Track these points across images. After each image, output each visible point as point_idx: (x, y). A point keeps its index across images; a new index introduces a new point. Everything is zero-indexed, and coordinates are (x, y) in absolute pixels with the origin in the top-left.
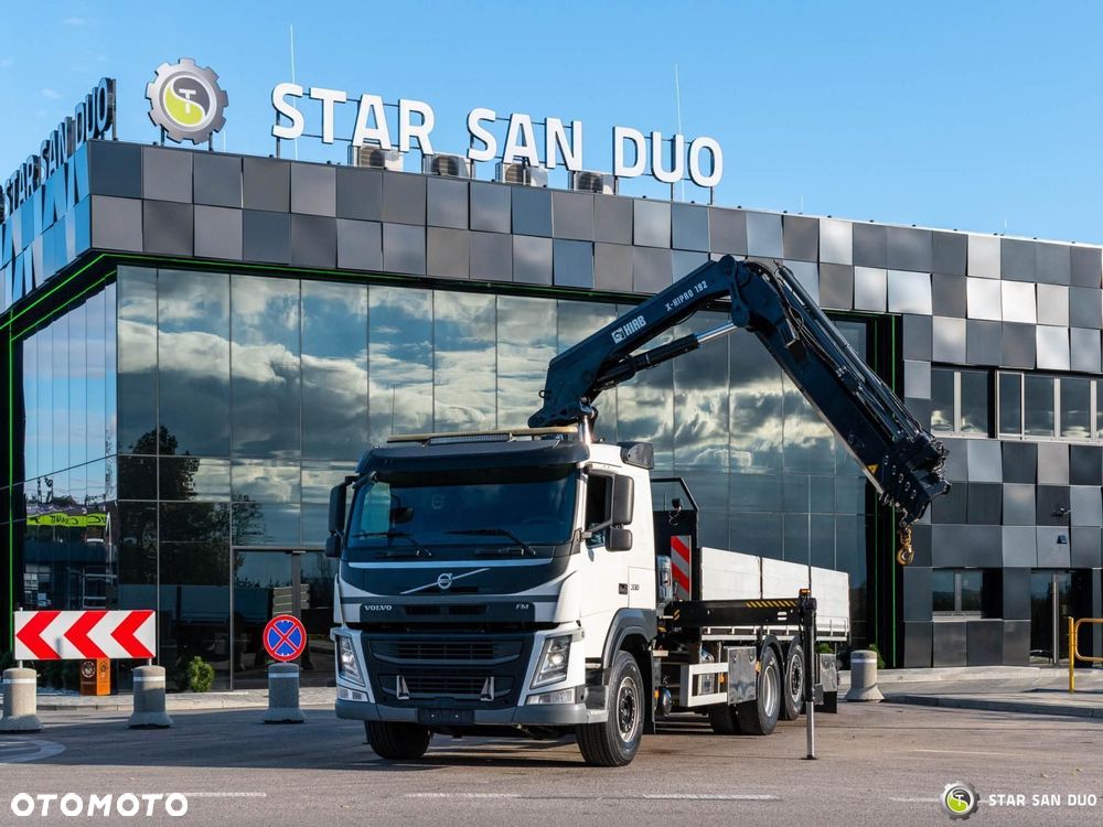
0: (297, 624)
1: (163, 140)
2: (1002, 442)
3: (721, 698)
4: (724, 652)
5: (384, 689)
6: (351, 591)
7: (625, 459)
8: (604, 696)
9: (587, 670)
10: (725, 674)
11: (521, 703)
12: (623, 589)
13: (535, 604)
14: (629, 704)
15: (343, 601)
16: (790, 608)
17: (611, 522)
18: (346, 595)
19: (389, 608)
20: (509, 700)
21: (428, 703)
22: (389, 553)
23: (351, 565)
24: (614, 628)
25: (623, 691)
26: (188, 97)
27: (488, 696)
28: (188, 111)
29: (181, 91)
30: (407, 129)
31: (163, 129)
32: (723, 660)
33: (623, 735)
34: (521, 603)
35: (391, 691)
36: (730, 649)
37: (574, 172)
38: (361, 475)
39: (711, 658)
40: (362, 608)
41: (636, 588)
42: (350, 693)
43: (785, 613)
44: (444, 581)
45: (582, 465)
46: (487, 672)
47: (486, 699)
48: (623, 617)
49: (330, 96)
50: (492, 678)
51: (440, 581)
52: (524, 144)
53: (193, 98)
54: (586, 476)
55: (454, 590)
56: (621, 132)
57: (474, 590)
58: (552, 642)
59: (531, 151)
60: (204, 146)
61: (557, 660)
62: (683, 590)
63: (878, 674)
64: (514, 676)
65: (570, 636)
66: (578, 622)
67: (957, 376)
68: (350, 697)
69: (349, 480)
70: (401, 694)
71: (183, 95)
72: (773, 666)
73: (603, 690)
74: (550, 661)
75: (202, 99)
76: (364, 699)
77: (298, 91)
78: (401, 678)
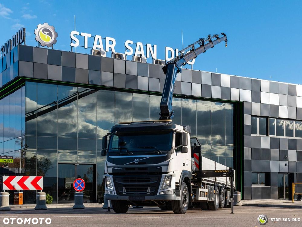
0: (83, 181)
1: (39, 46)
2: (270, 138)
3: (206, 199)
4: (207, 186)
5: (119, 191)
6: (110, 164)
7: (184, 130)
8: (180, 193)
9: (176, 185)
10: (207, 192)
11: (158, 194)
12: (184, 164)
13: (162, 167)
14: (185, 197)
15: (107, 167)
16: (227, 172)
17: (182, 145)
18: (108, 165)
20: (155, 193)
21: (132, 195)
22: (121, 154)
23: (110, 157)
24: (182, 175)
25: (184, 193)
27: (149, 192)
29: (44, 32)
30: (108, 46)
31: (39, 43)
32: (207, 189)
33: (184, 205)
34: (158, 167)
35: (121, 192)
37: (154, 59)
38: (112, 133)
39: (204, 187)
40: (113, 169)
41: (187, 165)
42: (109, 192)
43: (225, 174)
44: (136, 161)
45: (174, 130)
46: (149, 186)
47: (148, 193)
48: (184, 172)
50: (150, 188)
51: (135, 161)
54: (175, 133)
55: (139, 163)
56: (167, 49)
57: (145, 163)
58: (167, 177)
59: (142, 53)
60: (51, 48)
61: (168, 182)
62: (197, 168)
64: (156, 187)
65: (172, 176)
66: (173, 172)
67: (258, 119)
68: (109, 193)
69: (108, 134)
70: (124, 192)
72: (218, 192)
73: (179, 191)
74: (166, 182)
76: (113, 194)
77: (78, 33)
78: (124, 188)
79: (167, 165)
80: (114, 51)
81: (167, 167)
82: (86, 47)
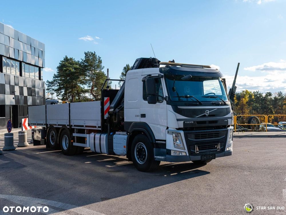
5: (191, 150)
11: (226, 150)
13: (228, 119)
15: (178, 120)
20: (223, 149)
21: (204, 153)
23: (177, 107)
34: (225, 119)
35: (194, 151)
40: (184, 123)
47: (218, 150)
50: (220, 143)
51: (206, 113)
55: (210, 116)
57: (214, 116)
64: (224, 142)
70: (197, 151)
78: (196, 146)
79: (231, 118)
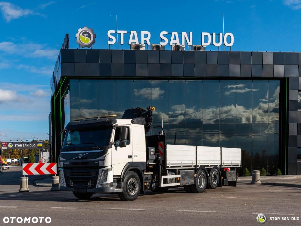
1: (80, 48)
3: (179, 184)
5: (68, 183)
6: (62, 159)
7: (132, 122)
8: (121, 185)
9: (114, 178)
10: (180, 178)
12: (130, 157)
13: (99, 162)
18: (61, 160)
19: (69, 163)
20: (94, 186)
21: (77, 187)
24: (126, 167)
26: (86, 36)
27: (89, 185)
28: (86, 40)
29: (84, 35)
30: (143, 39)
31: (80, 45)
32: (179, 174)
34: (96, 161)
35: (70, 184)
36: (181, 171)
37: (190, 46)
39: (174, 173)
40: (64, 163)
41: (136, 156)
42: (62, 184)
44: (80, 156)
45: (114, 125)
46: (89, 179)
48: (130, 164)
49: (122, 32)
50: (90, 181)
51: (79, 156)
52: (176, 40)
53: (87, 36)
54: (115, 128)
55: (82, 158)
56: (204, 34)
57: (86, 158)
58: (104, 171)
59: (177, 41)
60: (90, 48)
63: (260, 177)
64: (95, 180)
65: (108, 170)
66: (111, 166)
68: (62, 186)
70: (72, 185)
71: (85, 36)
72: (203, 175)
73: (121, 183)
74: (103, 176)
75: (89, 36)
77: (114, 32)
78: (71, 181)
79: (103, 160)
80: (149, 43)
81: (102, 162)
82: (122, 43)
